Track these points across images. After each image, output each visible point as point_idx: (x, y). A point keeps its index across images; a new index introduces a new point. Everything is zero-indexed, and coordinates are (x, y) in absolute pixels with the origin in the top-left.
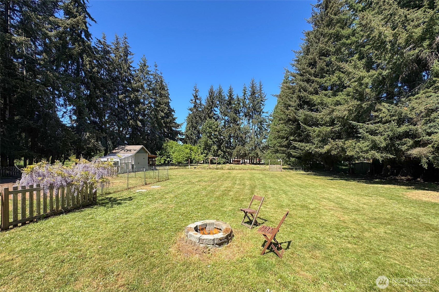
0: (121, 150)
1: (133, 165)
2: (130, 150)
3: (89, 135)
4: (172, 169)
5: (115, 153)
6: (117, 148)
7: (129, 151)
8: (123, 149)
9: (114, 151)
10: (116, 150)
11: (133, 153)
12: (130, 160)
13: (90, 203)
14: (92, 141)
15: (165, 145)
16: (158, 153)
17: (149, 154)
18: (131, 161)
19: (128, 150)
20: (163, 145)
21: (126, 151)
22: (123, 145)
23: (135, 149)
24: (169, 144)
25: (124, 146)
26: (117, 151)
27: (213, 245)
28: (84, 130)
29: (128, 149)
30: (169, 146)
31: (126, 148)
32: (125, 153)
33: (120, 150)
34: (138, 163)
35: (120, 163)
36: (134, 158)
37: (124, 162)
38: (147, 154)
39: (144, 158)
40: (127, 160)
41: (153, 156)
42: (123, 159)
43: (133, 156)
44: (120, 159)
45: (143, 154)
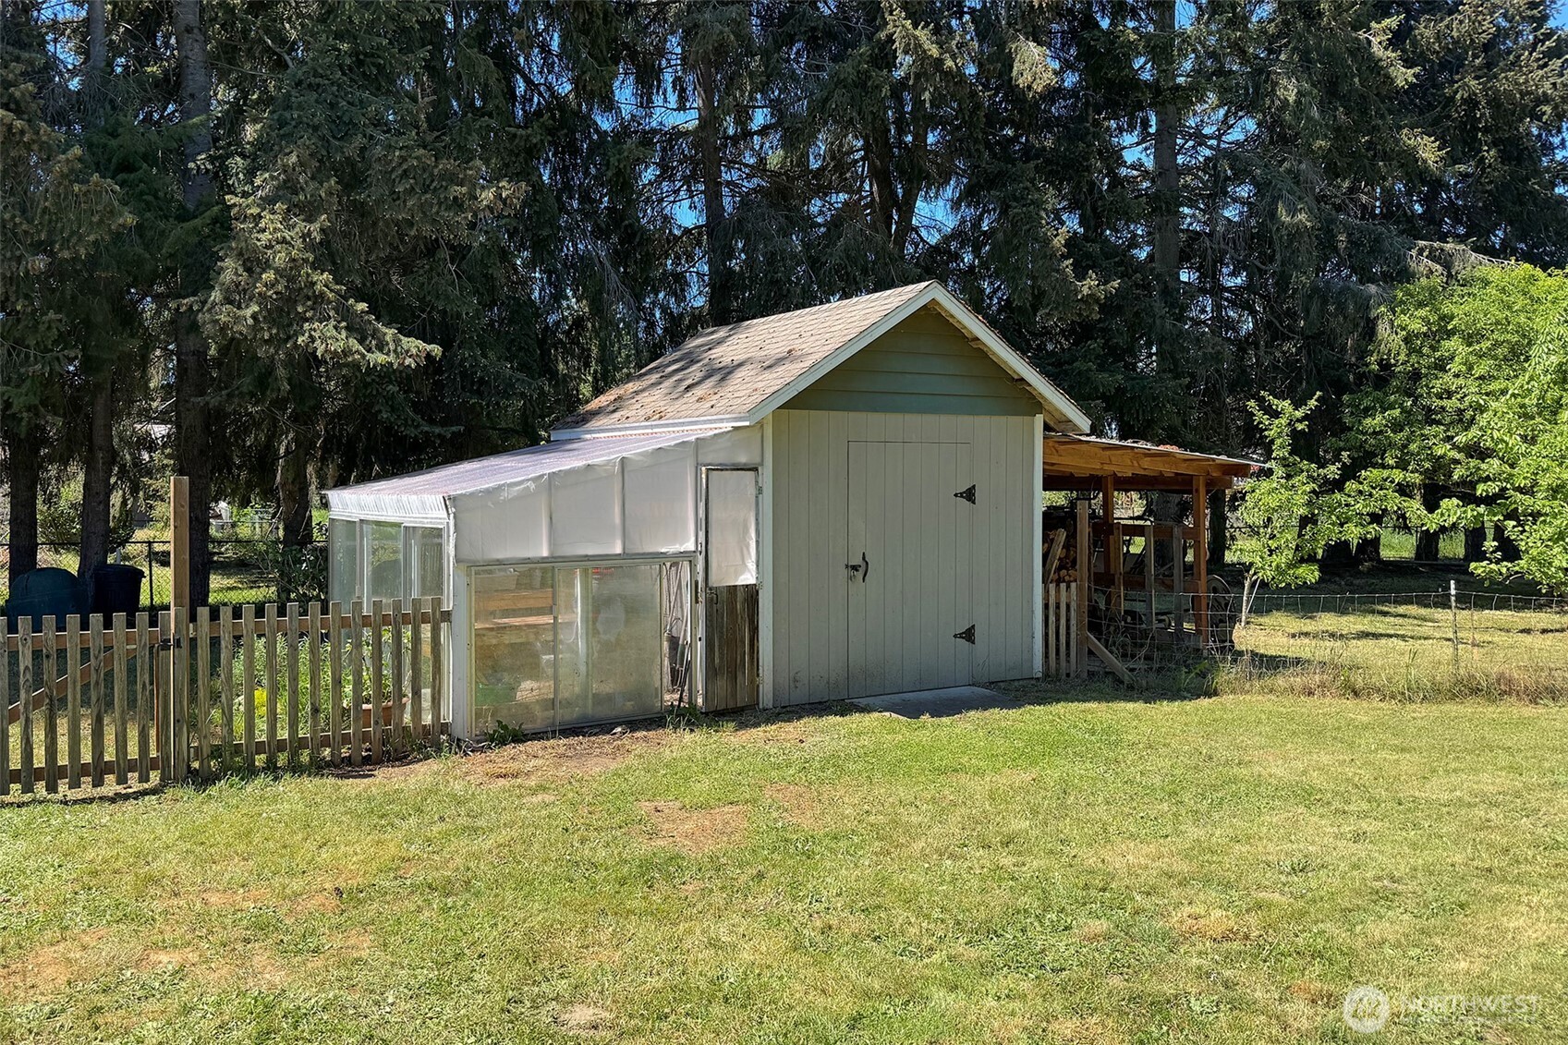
5: (590, 417)
7: (712, 381)
11: (754, 392)
12: (690, 513)
16: (1284, 417)
17: (1057, 429)
18: (706, 529)
23: (807, 346)
34: (855, 568)
35: (458, 560)
36: (760, 490)
37: (553, 542)
38: (1039, 420)
39: (969, 495)
40: (618, 520)
41: (1148, 454)
42: (526, 495)
43: (742, 459)
44: (451, 501)
45: (952, 418)
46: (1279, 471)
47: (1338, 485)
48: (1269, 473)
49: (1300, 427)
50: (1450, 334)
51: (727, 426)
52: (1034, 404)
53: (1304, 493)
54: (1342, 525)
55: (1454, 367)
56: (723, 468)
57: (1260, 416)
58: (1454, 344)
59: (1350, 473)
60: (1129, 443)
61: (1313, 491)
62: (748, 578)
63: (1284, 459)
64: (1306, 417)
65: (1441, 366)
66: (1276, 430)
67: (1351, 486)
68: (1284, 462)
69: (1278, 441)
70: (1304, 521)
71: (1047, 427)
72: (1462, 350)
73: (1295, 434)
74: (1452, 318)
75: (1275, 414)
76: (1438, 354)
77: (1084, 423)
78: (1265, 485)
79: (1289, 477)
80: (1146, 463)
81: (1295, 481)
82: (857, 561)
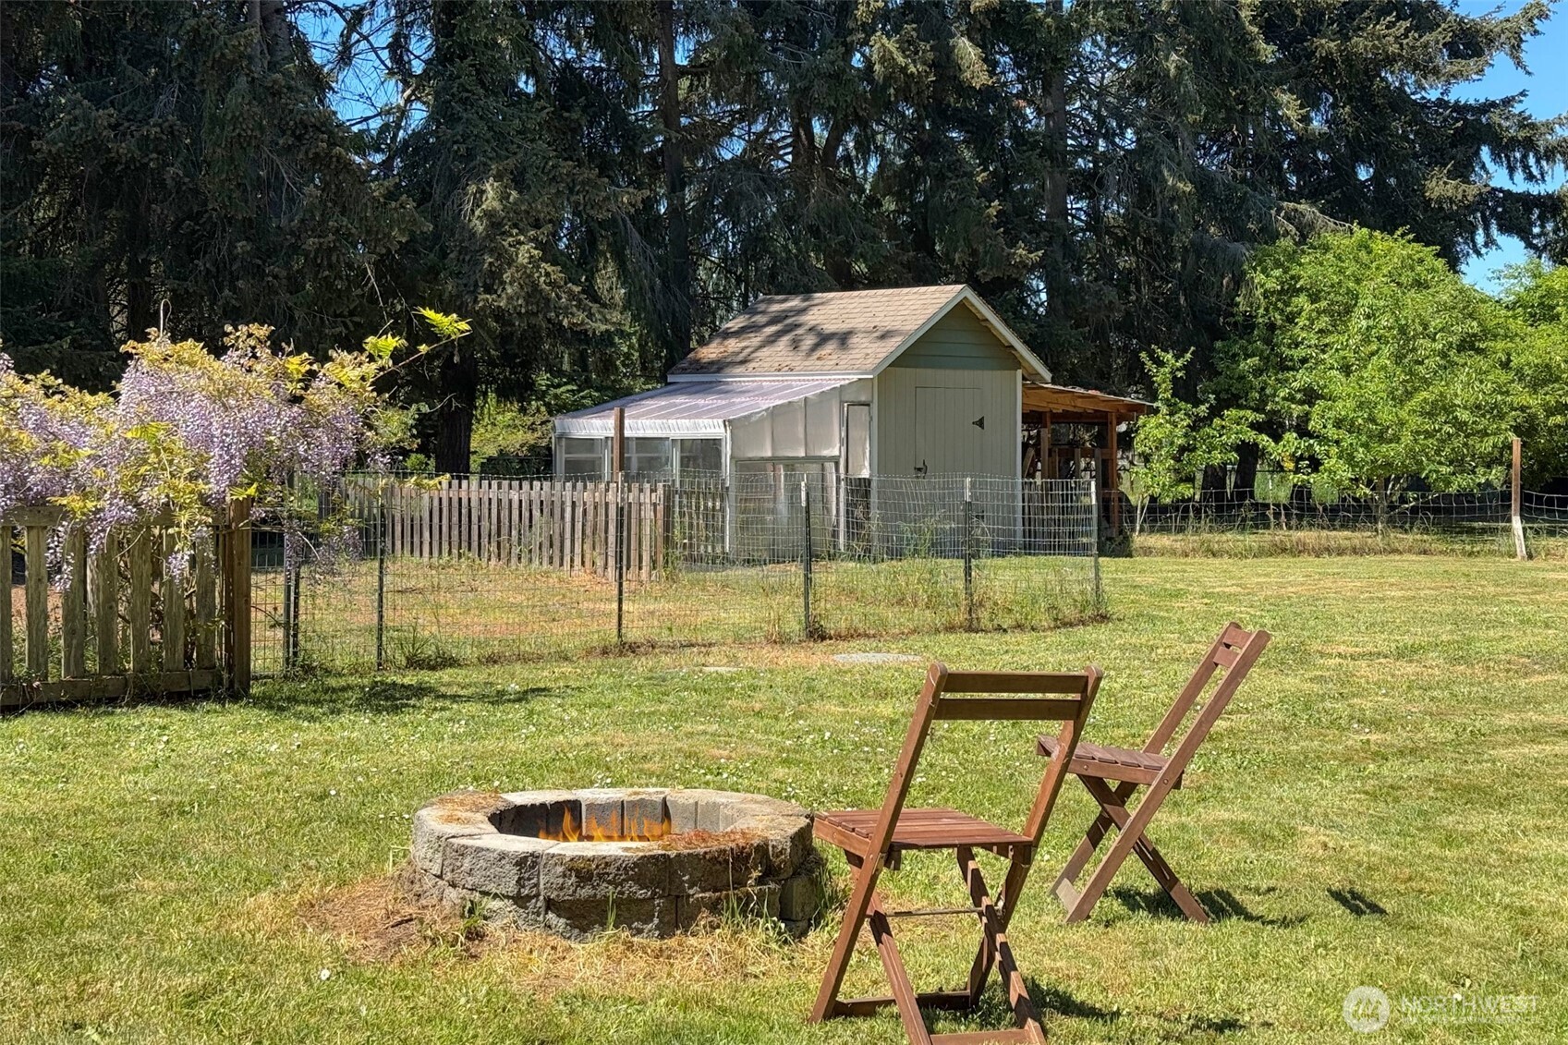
0: (772, 340)
1: (860, 490)
2: (843, 339)
3: (504, 197)
4: (1298, 550)
5: (718, 366)
6: (734, 324)
7: (830, 347)
8: (786, 326)
9: (710, 352)
10: (727, 335)
11: (869, 356)
12: (836, 432)
13: (205, 680)
14: (523, 258)
15: (1265, 281)
16: (1167, 366)
17: (1031, 379)
18: (847, 442)
19: (823, 339)
20: (1239, 280)
21: (809, 341)
22: (792, 291)
23: (888, 324)
24: (1309, 269)
25: (795, 302)
26: (733, 345)
27: (520, 900)
28: (470, 156)
29: (830, 328)
30: (1314, 298)
31: (812, 318)
32: (796, 360)
33: (755, 340)
34: (919, 469)
35: (732, 457)
36: (871, 418)
37: (774, 448)
38: (1019, 372)
39: (981, 423)
40: (801, 436)
41: (1083, 397)
42: (762, 420)
43: (863, 399)
44: (728, 423)
45: (971, 372)
46: (1164, 410)
47: (1207, 420)
48: (1156, 411)
49: (1179, 374)
50: (1298, 291)
51: (855, 378)
52: (1016, 362)
53: (1183, 427)
54: (1209, 452)
55: (1302, 321)
56: (854, 404)
57: (1149, 364)
58: (1301, 300)
59: (1216, 412)
60: (1069, 389)
61: (1188, 426)
62: (865, 474)
63: (1168, 400)
64: (1184, 367)
65: (1291, 319)
66: (1162, 377)
67: (1217, 421)
68: (1167, 402)
69: (1164, 386)
70: (1182, 449)
71: (1024, 378)
72: (1308, 307)
73: (1175, 380)
74: (1299, 278)
75: (1160, 363)
76: (1289, 309)
77: (1047, 375)
78: (1153, 421)
79: (1171, 414)
80: (1079, 403)
81: (1176, 418)
82: (921, 466)
